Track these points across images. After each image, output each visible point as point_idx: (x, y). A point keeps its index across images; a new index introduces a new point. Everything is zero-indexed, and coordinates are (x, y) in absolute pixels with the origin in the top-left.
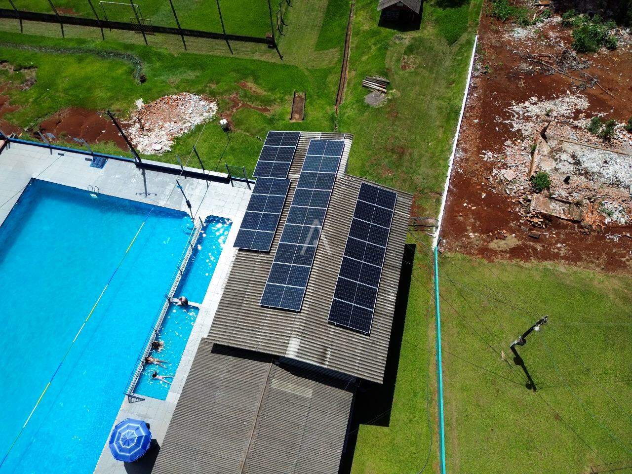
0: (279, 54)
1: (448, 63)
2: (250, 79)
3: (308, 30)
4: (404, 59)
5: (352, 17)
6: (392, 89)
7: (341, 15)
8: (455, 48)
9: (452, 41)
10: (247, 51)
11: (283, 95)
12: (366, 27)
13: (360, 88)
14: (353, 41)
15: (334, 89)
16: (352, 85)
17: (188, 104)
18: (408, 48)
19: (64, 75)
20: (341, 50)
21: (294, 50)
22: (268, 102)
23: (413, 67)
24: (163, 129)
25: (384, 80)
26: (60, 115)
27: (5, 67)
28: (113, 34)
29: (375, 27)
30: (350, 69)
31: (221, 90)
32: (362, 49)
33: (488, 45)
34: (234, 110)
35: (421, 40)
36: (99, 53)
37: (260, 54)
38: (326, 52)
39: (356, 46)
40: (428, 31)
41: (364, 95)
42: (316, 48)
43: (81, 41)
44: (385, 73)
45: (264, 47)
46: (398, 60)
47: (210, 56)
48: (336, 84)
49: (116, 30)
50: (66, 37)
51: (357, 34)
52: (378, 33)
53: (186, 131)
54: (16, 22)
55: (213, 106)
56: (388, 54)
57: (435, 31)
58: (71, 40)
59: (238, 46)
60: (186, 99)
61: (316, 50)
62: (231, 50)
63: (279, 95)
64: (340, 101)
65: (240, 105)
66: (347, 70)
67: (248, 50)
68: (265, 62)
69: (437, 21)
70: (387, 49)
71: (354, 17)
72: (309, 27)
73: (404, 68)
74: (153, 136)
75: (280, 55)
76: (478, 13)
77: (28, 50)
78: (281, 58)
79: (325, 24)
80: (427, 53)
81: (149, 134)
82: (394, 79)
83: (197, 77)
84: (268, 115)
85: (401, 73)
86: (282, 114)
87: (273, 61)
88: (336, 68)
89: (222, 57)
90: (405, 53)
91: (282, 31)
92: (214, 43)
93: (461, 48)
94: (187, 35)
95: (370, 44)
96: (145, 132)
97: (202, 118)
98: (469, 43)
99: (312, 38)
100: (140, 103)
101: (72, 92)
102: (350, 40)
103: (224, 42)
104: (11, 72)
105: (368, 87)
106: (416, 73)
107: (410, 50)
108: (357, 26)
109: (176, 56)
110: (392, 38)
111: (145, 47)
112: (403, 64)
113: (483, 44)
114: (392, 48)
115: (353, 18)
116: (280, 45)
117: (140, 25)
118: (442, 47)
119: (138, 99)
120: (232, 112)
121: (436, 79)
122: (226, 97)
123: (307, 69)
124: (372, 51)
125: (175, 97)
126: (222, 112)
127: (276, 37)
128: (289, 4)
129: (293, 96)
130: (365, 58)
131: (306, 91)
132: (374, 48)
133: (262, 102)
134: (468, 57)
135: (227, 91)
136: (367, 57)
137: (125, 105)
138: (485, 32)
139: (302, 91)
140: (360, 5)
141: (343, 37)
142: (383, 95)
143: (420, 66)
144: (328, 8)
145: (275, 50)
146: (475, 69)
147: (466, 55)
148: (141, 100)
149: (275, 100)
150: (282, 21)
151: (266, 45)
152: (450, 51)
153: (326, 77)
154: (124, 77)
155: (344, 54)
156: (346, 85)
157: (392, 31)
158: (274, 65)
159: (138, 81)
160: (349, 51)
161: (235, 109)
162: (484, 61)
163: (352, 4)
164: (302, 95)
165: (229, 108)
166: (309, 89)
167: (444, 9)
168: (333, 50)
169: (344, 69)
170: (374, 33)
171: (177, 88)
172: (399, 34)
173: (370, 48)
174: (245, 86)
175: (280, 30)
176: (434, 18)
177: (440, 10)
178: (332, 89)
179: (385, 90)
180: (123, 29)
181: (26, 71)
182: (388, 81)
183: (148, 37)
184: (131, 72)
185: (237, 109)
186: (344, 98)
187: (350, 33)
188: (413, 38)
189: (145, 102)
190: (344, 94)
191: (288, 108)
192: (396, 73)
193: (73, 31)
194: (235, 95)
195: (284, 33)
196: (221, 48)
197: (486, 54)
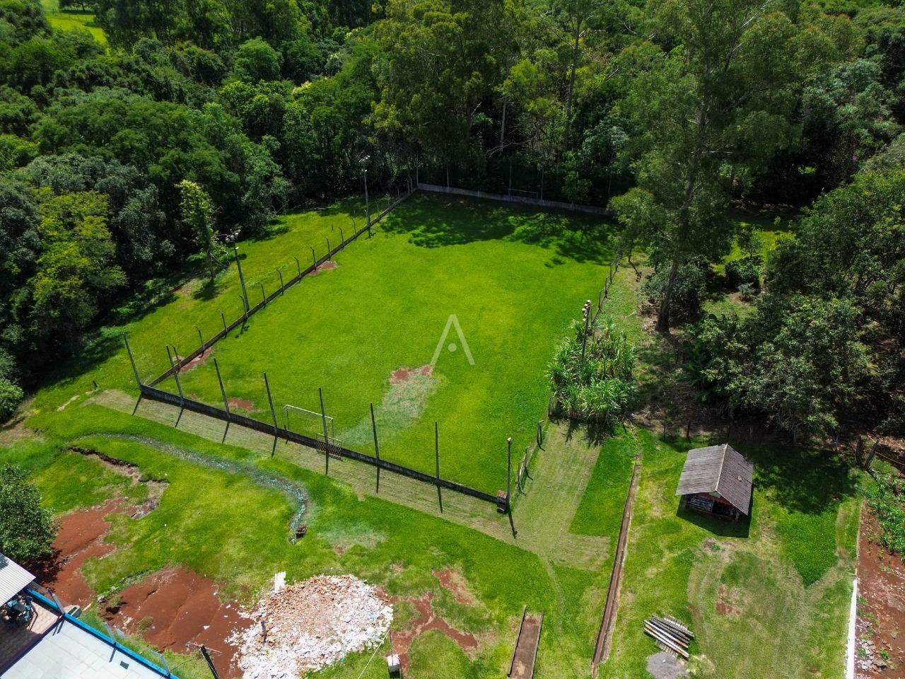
0: (512, 525)
1: (804, 621)
2: (458, 565)
3: (563, 494)
4: (721, 591)
5: (635, 487)
6: (698, 653)
7: (617, 480)
8: (816, 592)
9: (810, 578)
10: (465, 512)
11: (504, 613)
12: (656, 512)
13: (639, 635)
14: (634, 534)
15: (594, 621)
16: (625, 622)
17: (349, 601)
18: (727, 570)
19: (197, 503)
20: (611, 544)
21: (537, 524)
22: (477, 623)
23: (738, 612)
24: (295, 647)
25: (685, 629)
26: (160, 578)
27: (131, 473)
28: (287, 449)
29: (671, 515)
30: (625, 587)
31: (407, 583)
32: (647, 552)
33: (880, 602)
34: (418, 631)
35: (751, 560)
37: (484, 522)
38: (586, 538)
39: (638, 544)
40: (764, 545)
41: (646, 653)
42: (572, 527)
43: (243, 453)
44: (686, 614)
45: (491, 509)
46: (710, 592)
47: (408, 509)
48: (598, 611)
49: (294, 444)
50: (226, 443)
51: (641, 520)
52: (677, 529)
53: (328, 662)
54: (175, 411)
55: (388, 612)
56: (693, 575)
57: (777, 549)
58: (230, 448)
59: (453, 500)
60: (349, 590)
61: (571, 531)
62: (441, 505)
63: (497, 612)
64: (602, 654)
65: (431, 620)
66: (620, 588)
67: (467, 509)
68: (487, 536)
69: (780, 530)
70: (691, 564)
71: (638, 488)
72: (566, 488)
73: (721, 609)
74: (274, 660)
75: (513, 529)
76: (852, 533)
77: (170, 453)
78: (515, 533)
79: (592, 488)
80: (763, 591)
81: (270, 651)
82: (703, 632)
83: (379, 544)
84: (472, 654)
85: (717, 619)
86: (497, 656)
87: (501, 538)
88: (599, 578)
89: (426, 515)
90: (723, 579)
91: (523, 487)
92: (420, 488)
93: (827, 596)
94: (385, 468)
95: (661, 546)
96: (266, 647)
97: (364, 637)
98: (842, 590)
99: (568, 508)
100: (280, 579)
101: (193, 538)
102: (629, 529)
103: (434, 489)
104: (135, 482)
105: (654, 638)
106: (744, 628)
107: (732, 575)
108: (642, 505)
109: (359, 499)
110: (700, 545)
111: (322, 477)
112: (720, 602)
113: (870, 600)
114: (700, 565)
115: (636, 489)
116: (515, 510)
117: (327, 443)
118: (789, 583)
119: (280, 570)
120: (414, 633)
121: (782, 649)
122: (412, 596)
123: (552, 563)
124: (664, 560)
125: (334, 580)
126: (398, 630)
127: (513, 495)
128: (539, 445)
129: (520, 619)
130: (651, 572)
131: (544, 612)
132: (668, 555)
133: (469, 621)
134: (843, 619)
135: (416, 586)
136: (655, 570)
137: (258, 578)
138: (871, 575)
139: (539, 610)
140: (649, 470)
141: (618, 520)
142: (682, 662)
143: (749, 614)
144: (598, 464)
145: (507, 518)
146: (860, 653)
147: (837, 613)
148: (283, 575)
149: (489, 621)
150: (526, 472)
151: (495, 506)
152: (807, 597)
153: (581, 589)
154: (276, 524)
155: (617, 555)
156: (615, 619)
157: (700, 530)
158: (501, 545)
159: (293, 532)
160: (626, 549)
161: (420, 626)
162: (875, 637)
163: (636, 465)
164: (537, 616)
165: (411, 624)
166: (551, 607)
167: (791, 512)
168: (598, 539)
169: (614, 583)
170: (670, 528)
171: (343, 564)
172: (713, 539)
173: (661, 553)
174: (446, 580)
175: (521, 485)
176: (774, 524)
177: (783, 511)
178: (590, 620)
179: (686, 654)
180: (303, 443)
181: (155, 485)
182: (690, 633)
183: (333, 463)
184: (288, 516)
185: (423, 630)
186: (609, 648)
187: (631, 515)
188: (737, 553)
189: (289, 580)
190: (610, 638)
191: (510, 644)
192: (707, 618)
193: (240, 436)
194: (426, 597)
195: (525, 490)
196: (428, 498)
197: (878, 621)
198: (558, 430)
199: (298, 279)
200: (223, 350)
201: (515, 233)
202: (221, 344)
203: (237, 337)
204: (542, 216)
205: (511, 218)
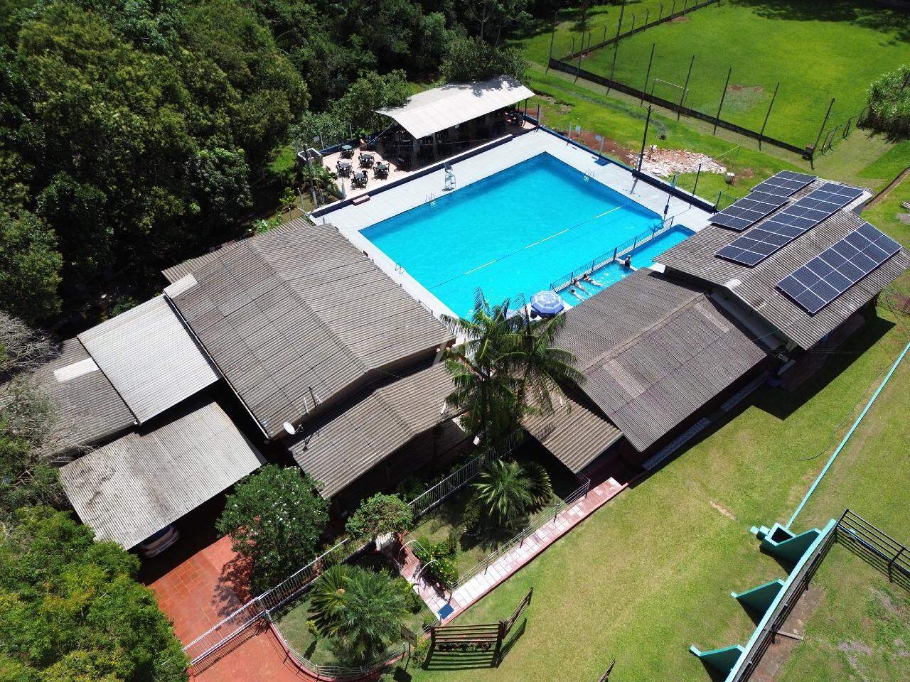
0: (812, 165)
3: (856, 161)
13: (896, 207)
16: (886, 204)
19: (595, 115)
21: (831, 168)
24: (668, 164)
27: (548, 99)
36: (631, 113)
37: (791, 160)
41: (898, 212)
42: (859, 175)
43: (619, 102)
45: (797, 156)
47: (736, 144)
50: (608, 97)
53: (689, 171)
54: (573, 77)
55: (723, 169)
58: (612, 99)
61: (856, 175)
62: (760, 148)
67: (779, 153)
68: (792, 165)
74: (656, 165)
75: (812, 167)
77: (573, 94)
78: (813, 169)
79: (880, 161)
81: (653, 163)
89: (749, 149)
91: (825, 152)
92: (745, 139)
94: (721, 126)
96: (650, 161)
97: (709, 170)
99: (857, 167)
101: (598, 125)
102: (905, 178)
103: (756, 141)
104: (552, 103)
105: (907, 208)
109: (701, 135)
111: (675, 123)
116: (817, 159)
117: (680, 106)
119: (654, 145)
120: (741, 177)
122: (740, 168)
125: (688, 153)
127: (816, 153)
128: (844, 137)
135: (743, 165)
137: (639, 144)
141: (896, 174)
144: (890, 151)
145: (809, 162)
150: (829, 146)
151: (801, 155)
156: (879, 202)
159: (658, 137)
160: (899, 183)
165: (739, 174)
168: (878, 180)
175: (823, 151)
181: (564, 106)
183: (682, 118)
184: (655, 132)
189: (659, 147)
193: (615, 95)
194: (749, 170)
195: (826, 154)
196: (750, 144)
198: (862, 132)
199: (657, 23)
200: (600, 54)
201: (858, 20)
202: (600, 51)
203: (611, 49)
204: (890, 12)
205: (856, 10)
